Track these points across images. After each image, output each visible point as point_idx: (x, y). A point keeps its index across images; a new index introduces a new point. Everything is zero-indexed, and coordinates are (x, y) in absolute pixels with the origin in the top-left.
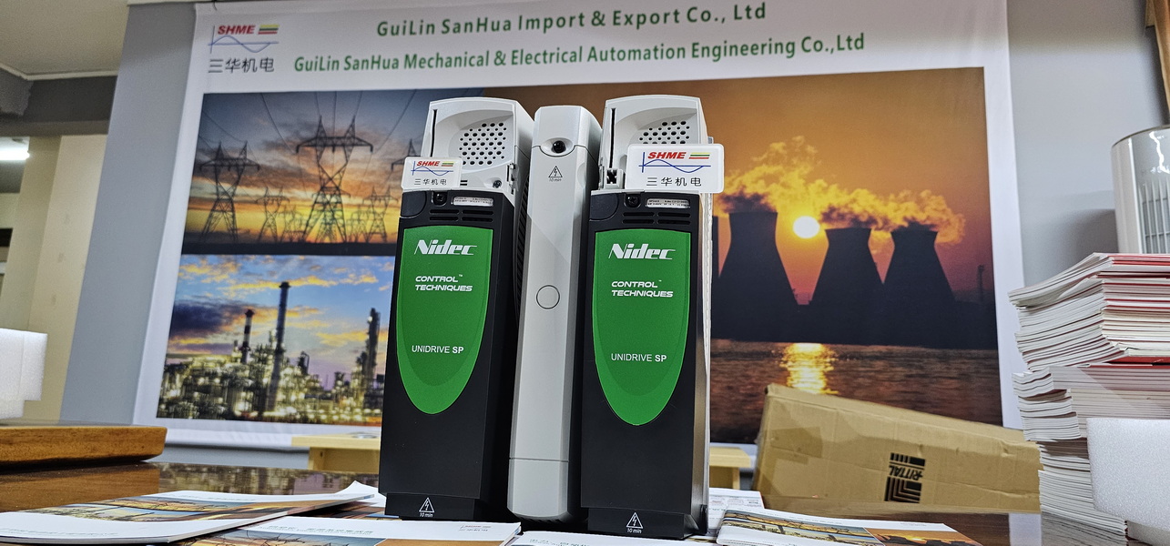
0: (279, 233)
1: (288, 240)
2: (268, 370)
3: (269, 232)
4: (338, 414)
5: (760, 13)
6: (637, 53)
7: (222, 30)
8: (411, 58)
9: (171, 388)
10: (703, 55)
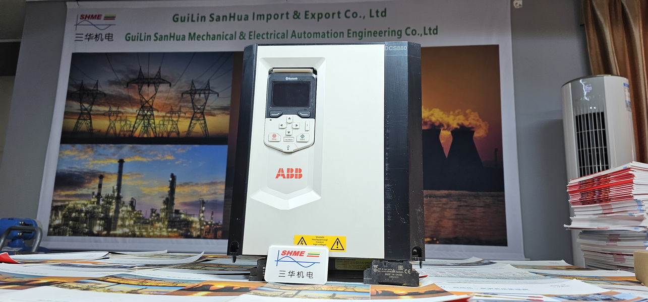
0: (118, 131)
1: (123, 136)
2: (112, 208)
3: (112, 131)
4: (153, 231)
5: (384, 14)
6: (318, 35)
7: (82, 17)
8: (192, 35)
9: (56, 219)
10: (353, 36)
